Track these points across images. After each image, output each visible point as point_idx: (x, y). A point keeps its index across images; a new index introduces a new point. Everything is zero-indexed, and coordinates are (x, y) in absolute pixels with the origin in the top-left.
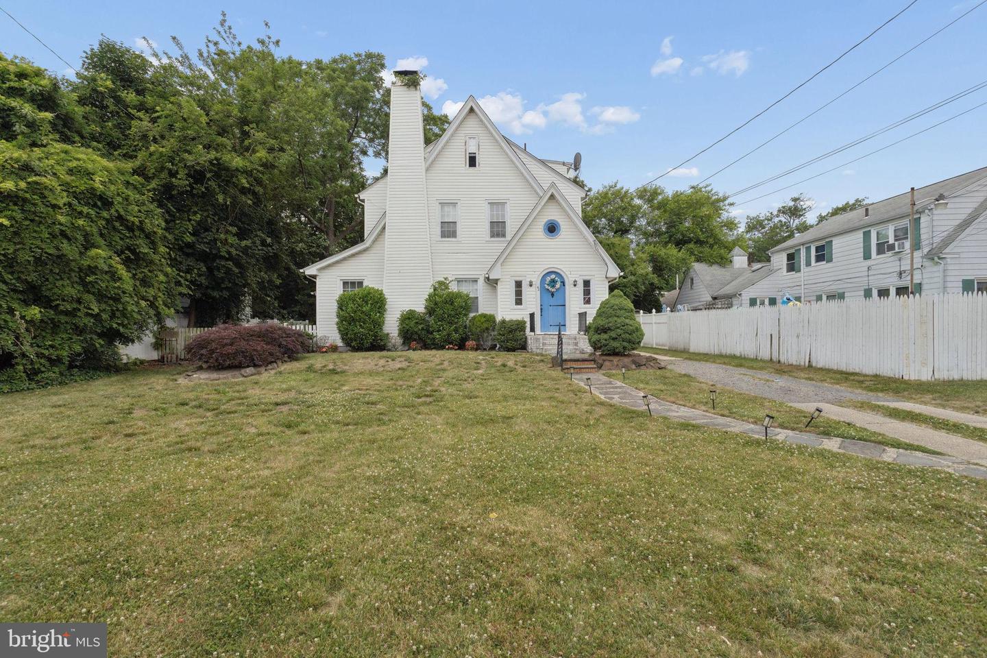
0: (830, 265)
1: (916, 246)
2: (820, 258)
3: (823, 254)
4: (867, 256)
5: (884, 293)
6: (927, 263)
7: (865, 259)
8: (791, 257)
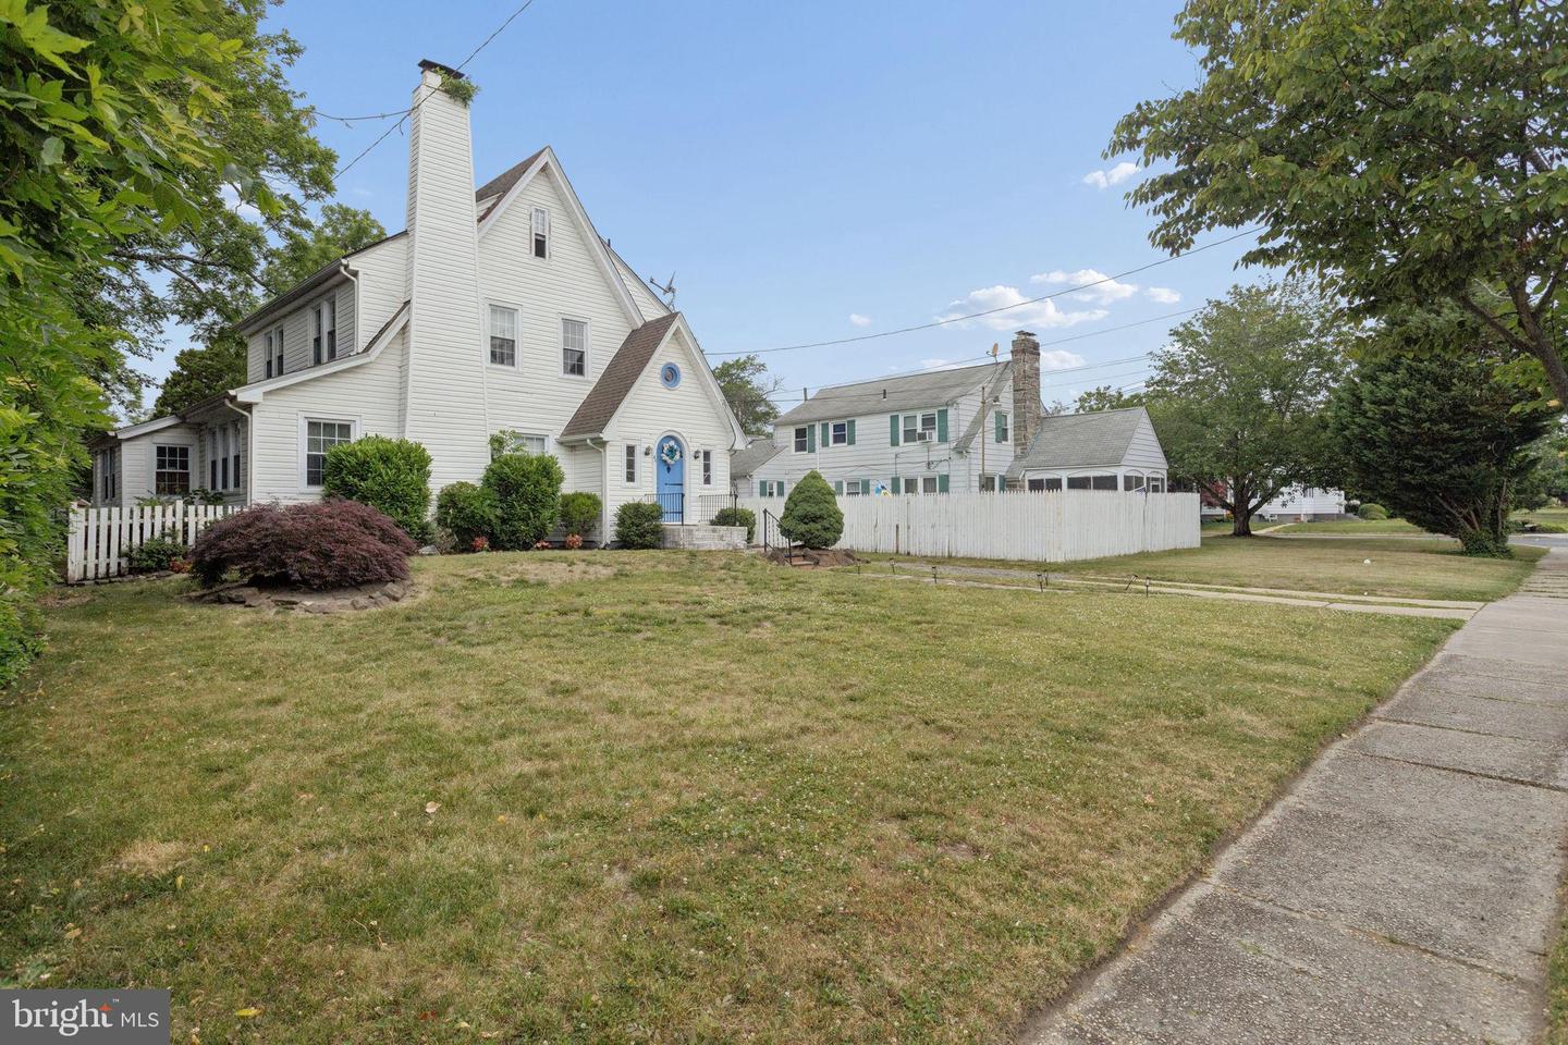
0: (851, 447)
1: (943, 438)
2: (839, 439)
3: (843, 434)
4: (895, 443)
5: (911, 486)
6: (954, 456)
7: (893, 445)
8: (800, 433)
